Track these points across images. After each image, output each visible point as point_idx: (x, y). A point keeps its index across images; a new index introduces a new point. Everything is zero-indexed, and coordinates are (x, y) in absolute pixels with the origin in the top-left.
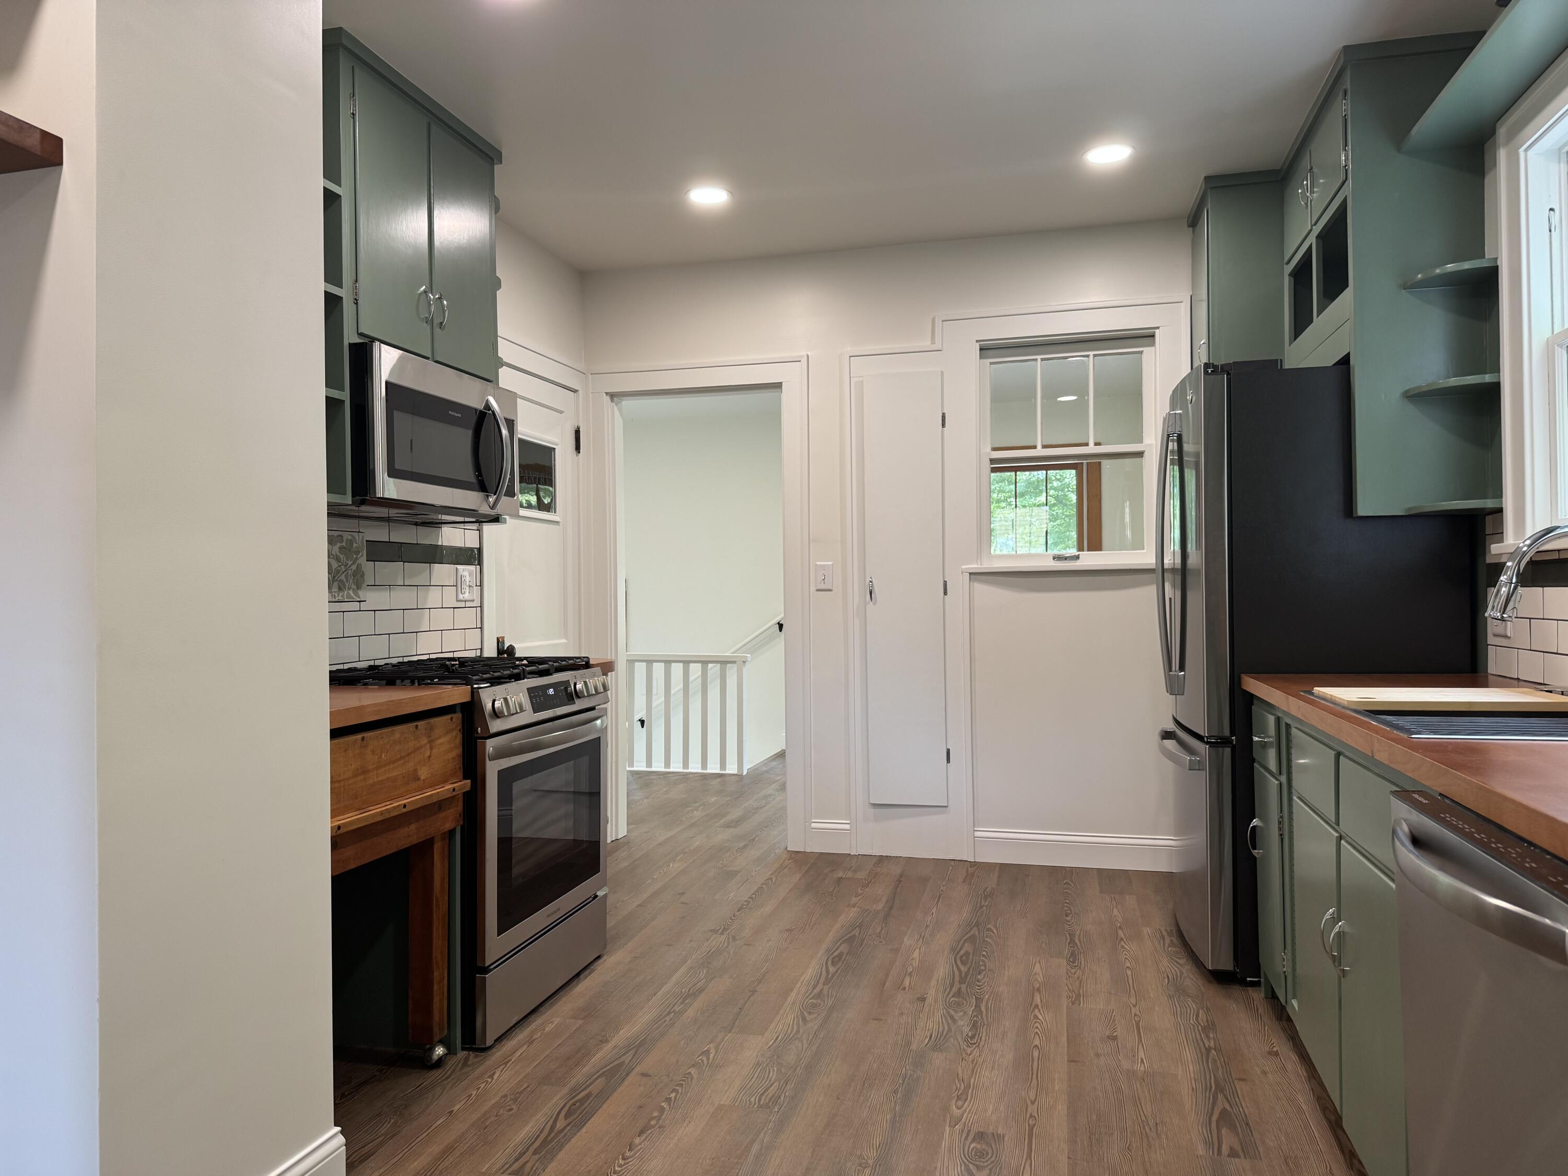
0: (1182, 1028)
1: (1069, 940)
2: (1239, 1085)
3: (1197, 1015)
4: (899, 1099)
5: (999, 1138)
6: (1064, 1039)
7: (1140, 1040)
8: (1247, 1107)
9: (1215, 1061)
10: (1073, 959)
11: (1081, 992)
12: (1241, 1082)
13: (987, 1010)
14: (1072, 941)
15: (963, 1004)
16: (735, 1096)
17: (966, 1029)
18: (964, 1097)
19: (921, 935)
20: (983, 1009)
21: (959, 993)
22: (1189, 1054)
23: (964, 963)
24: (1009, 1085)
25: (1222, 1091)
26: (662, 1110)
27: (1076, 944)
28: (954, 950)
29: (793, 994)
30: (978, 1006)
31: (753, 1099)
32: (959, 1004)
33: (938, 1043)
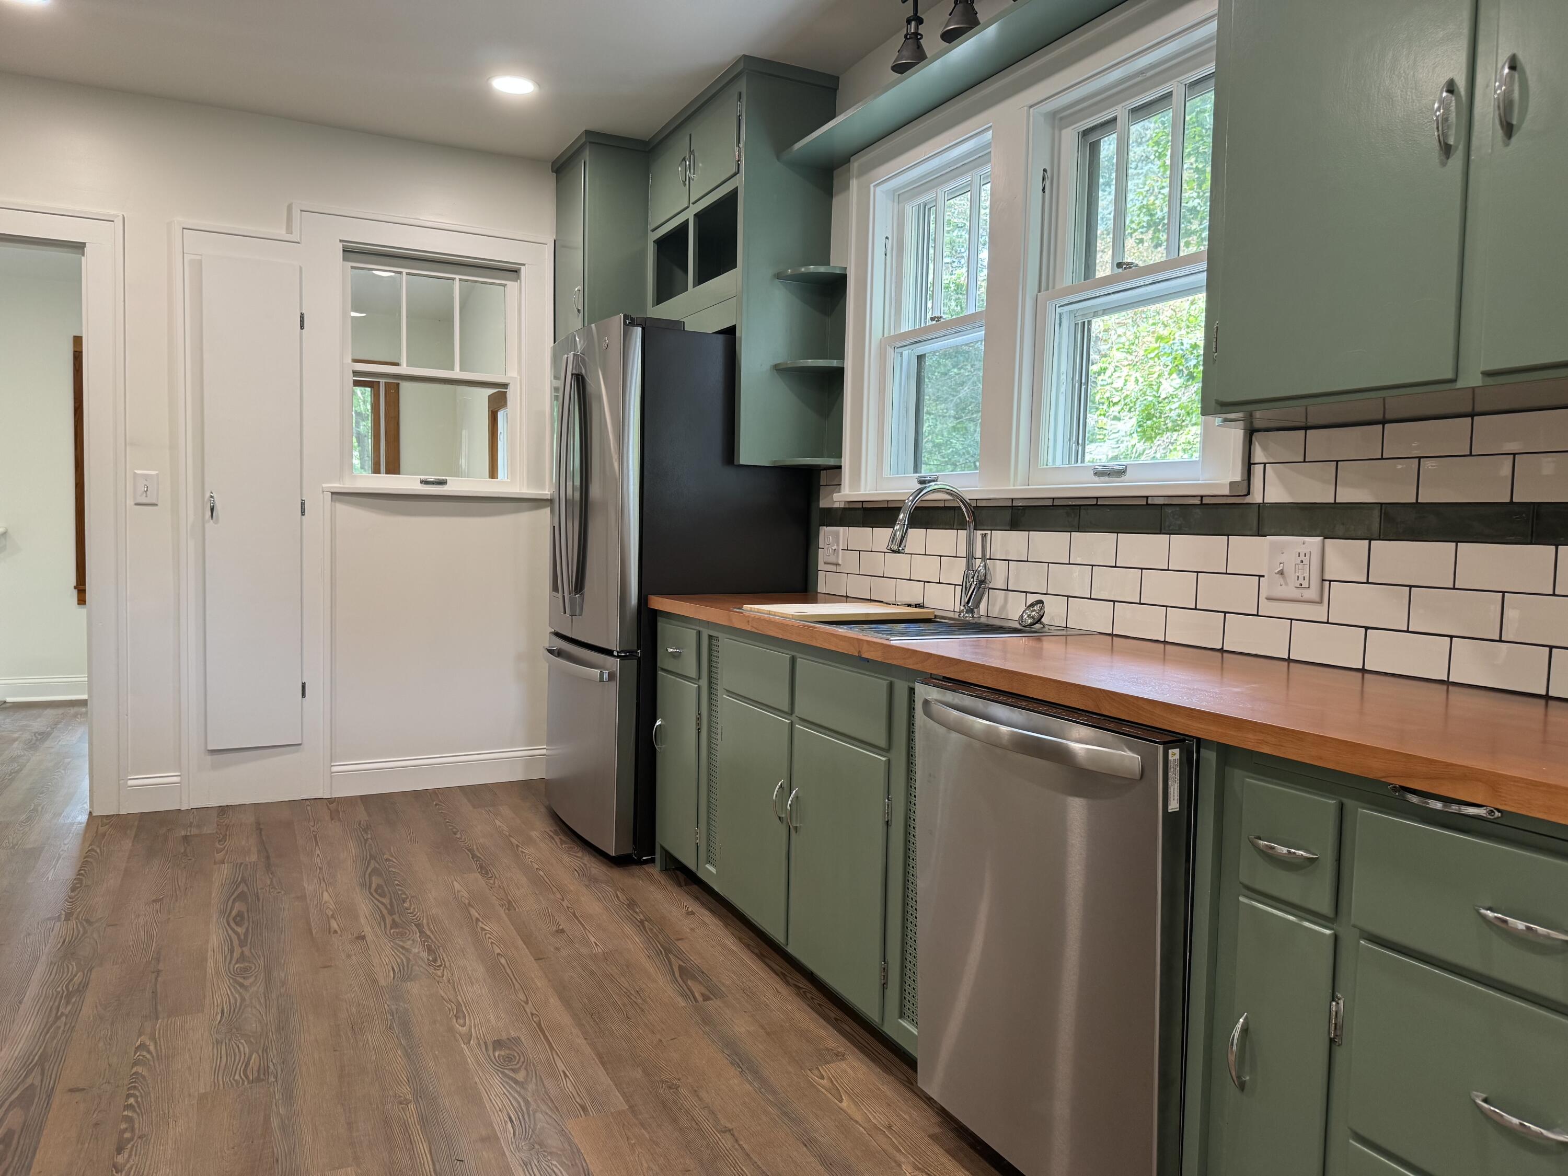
0: (612, 910)
1: (471, 856)
2: (679, 943)
3: (618, 897)
4: (399, 1033)
5: (517, 1040)
6: (520, 942)
7: (585, 928)
8: (695, 959)
9: (651, 930)
10: (484, 870)
11: (510, 898)
12: (680, 942)
13: (432, 932)
14: (474, 856)
15: (406, 933)
16: (212, 1080)
17: (425, 955)
18: (461, 1015)
19: (320, 878)
20: (428, 933)
21: (394, 924)
22: (629, 929)
23: (383, 895)
24: (496, 994)
25: (671, 952)
26: (129, 1120)
27: (480, 858)
28: (365, 885)
29: (210, 963)
30: (422, 932)
31: (237, 1077)
32: (402, 934)
33: (405, 973)
